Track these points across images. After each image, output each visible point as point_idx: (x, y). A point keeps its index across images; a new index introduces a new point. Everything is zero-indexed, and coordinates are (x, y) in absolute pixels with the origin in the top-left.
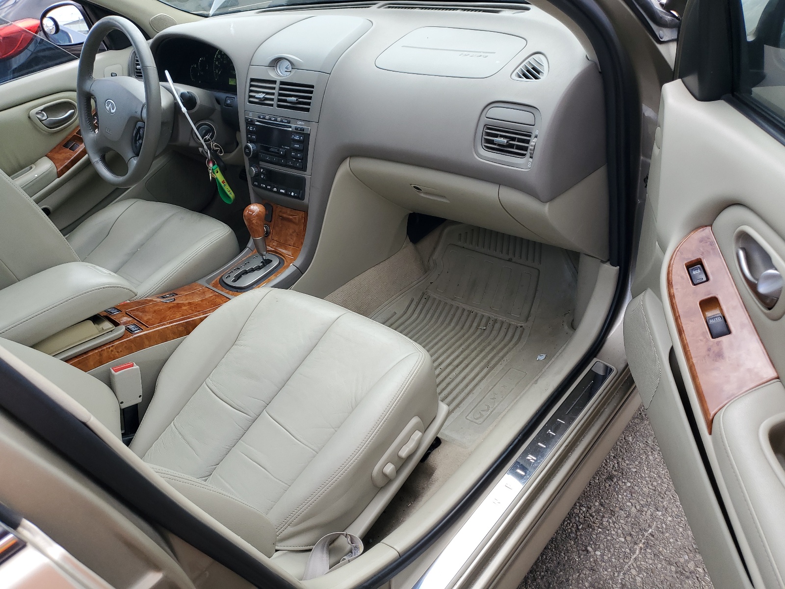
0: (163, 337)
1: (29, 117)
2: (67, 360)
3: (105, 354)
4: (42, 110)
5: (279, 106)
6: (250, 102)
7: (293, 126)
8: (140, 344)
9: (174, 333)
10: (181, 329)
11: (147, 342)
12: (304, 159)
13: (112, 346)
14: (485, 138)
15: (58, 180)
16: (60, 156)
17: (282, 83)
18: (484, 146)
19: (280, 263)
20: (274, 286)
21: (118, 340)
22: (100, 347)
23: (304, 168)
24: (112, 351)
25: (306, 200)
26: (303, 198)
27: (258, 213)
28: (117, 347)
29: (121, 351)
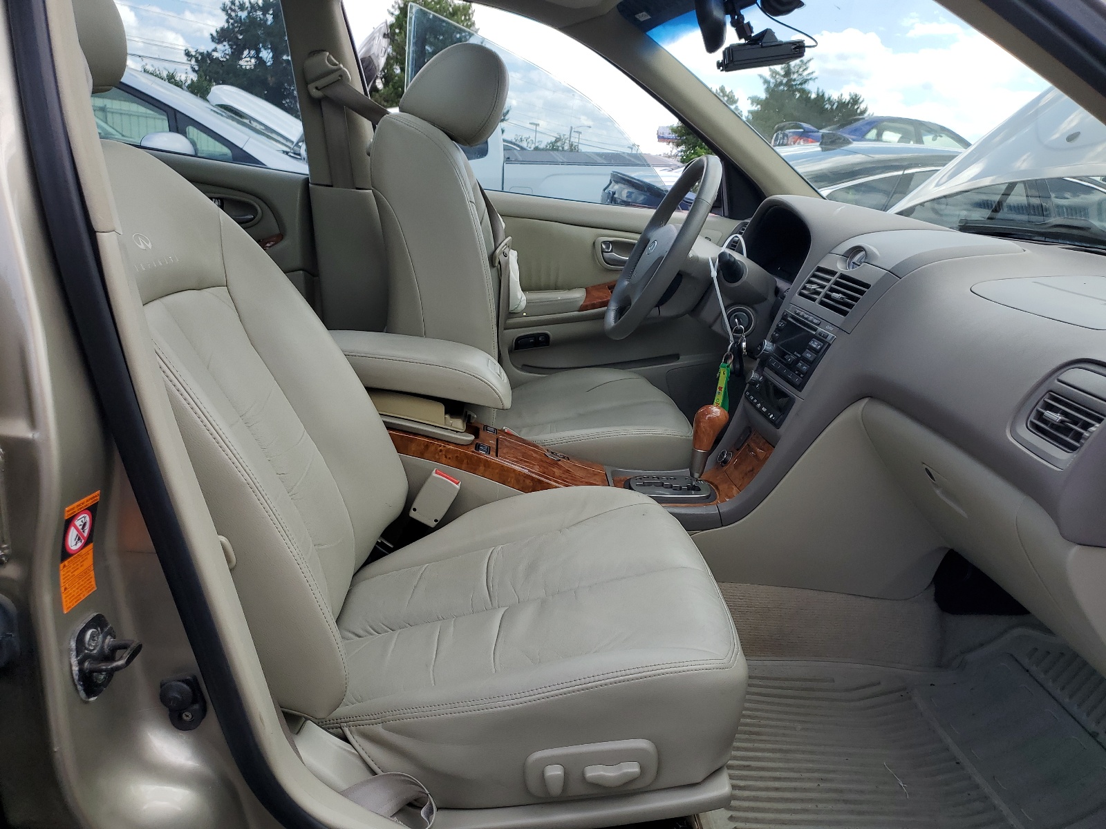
0: (504, 476)
1: (594, 243)
2: (389, 427)
3: (432, 448)
4: (610, 242)
5: (822, 303)
6: (801, 294)
7: (820, 329)
8: (472, 465)
9: (518, 481)
10: (528, 482)
11: (482, 468)
12: (807, 375)
13: (444, 447)
14: (1038, 411)
15: (576, 313)
16: (596, 294)
17: (843, 277)
18: (1031, 422)
19: (708, 497)
20: (674, 514)
21: (454, 445)
22: (433, 438)
23: (800, 387)
24: (441, 451)
25: (782, 430)
26: (778, 426)
27: (714, 418)
28: (448, 451)
29: (450, 458)
